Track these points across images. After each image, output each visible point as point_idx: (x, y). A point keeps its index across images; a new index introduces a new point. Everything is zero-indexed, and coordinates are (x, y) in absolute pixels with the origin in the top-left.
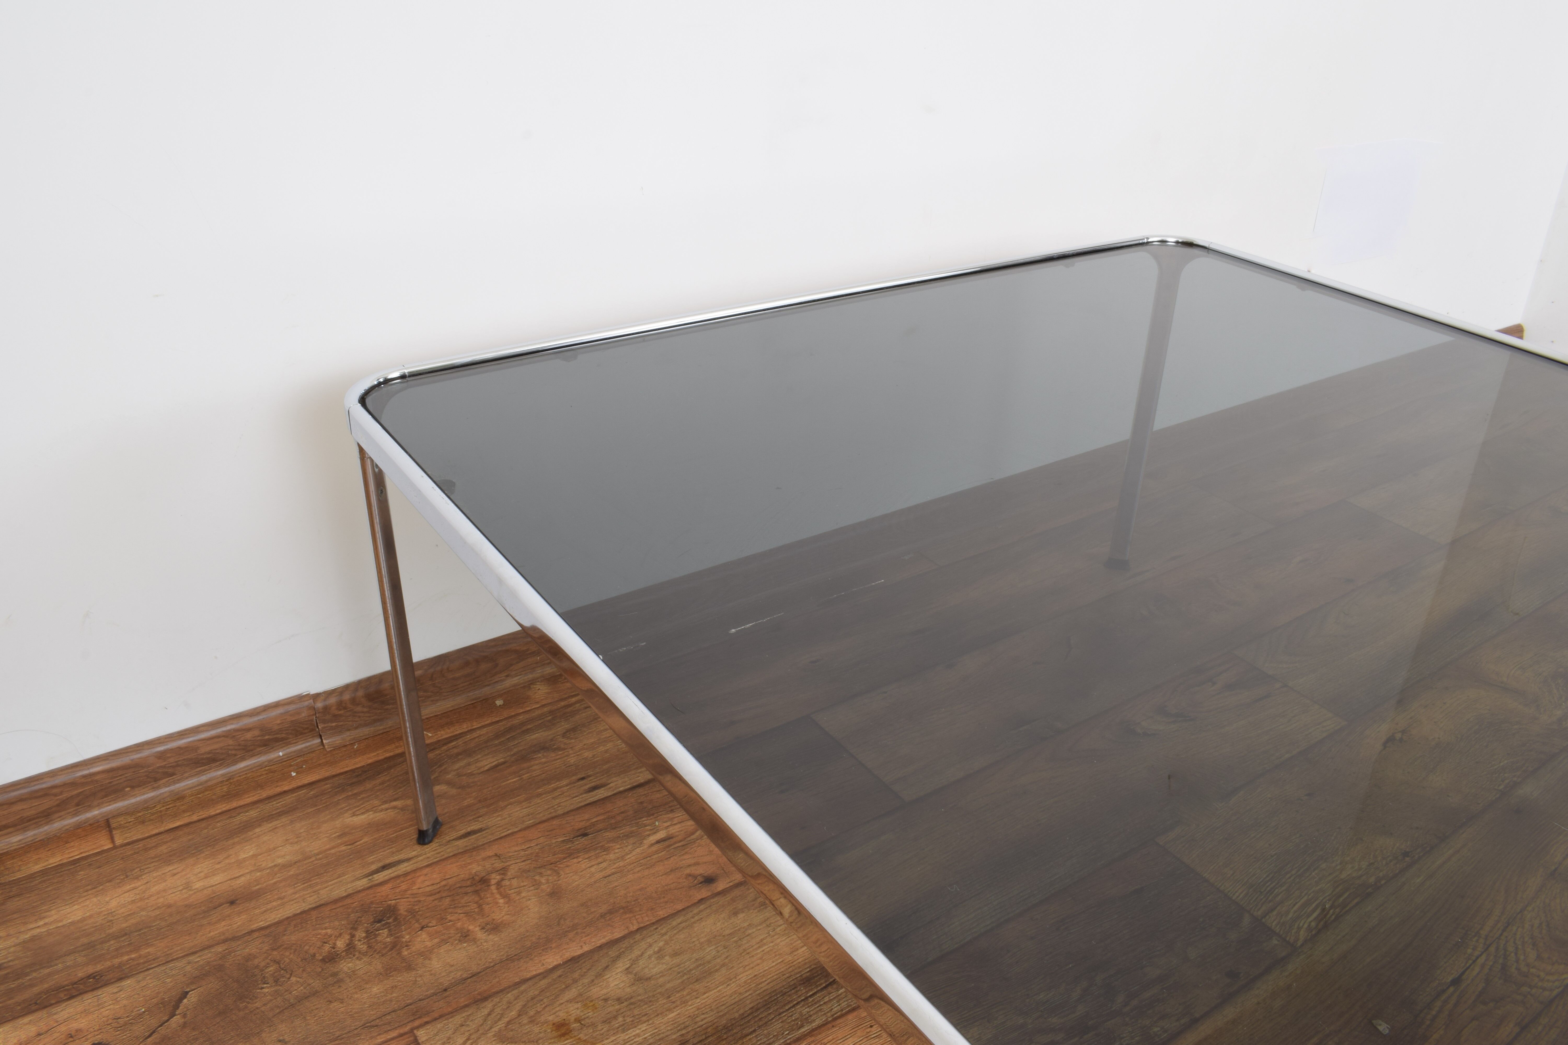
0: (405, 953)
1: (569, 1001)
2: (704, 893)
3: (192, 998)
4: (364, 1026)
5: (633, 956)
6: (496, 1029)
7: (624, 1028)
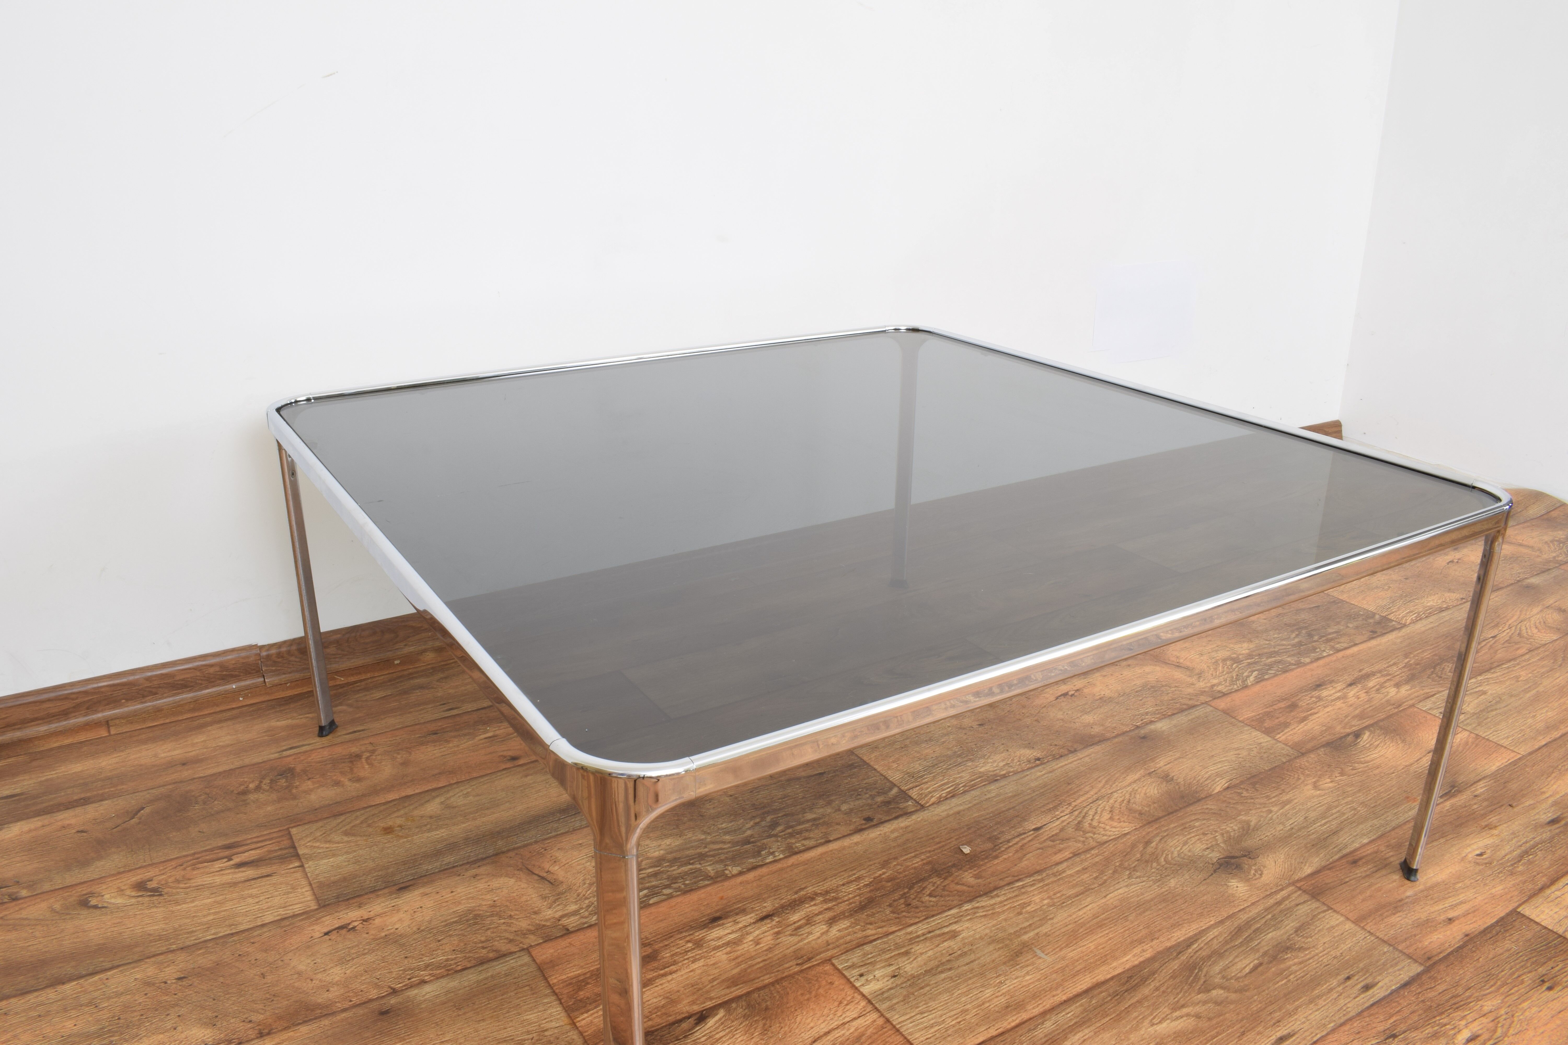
0: (294, 791)
1: (398, 817)
2: (509, 765)
3: (147, 810)
4: (257, 826)
5: (448, 796)
6: (344, 829)
7: (429, 831)
